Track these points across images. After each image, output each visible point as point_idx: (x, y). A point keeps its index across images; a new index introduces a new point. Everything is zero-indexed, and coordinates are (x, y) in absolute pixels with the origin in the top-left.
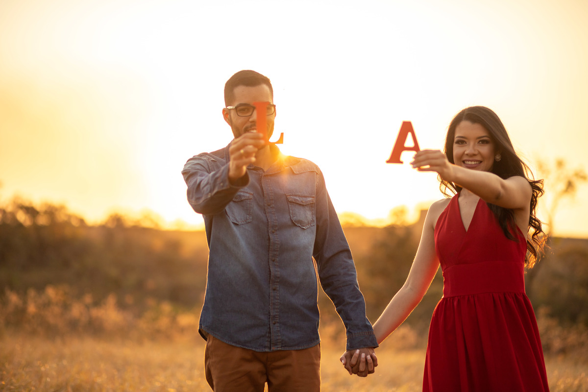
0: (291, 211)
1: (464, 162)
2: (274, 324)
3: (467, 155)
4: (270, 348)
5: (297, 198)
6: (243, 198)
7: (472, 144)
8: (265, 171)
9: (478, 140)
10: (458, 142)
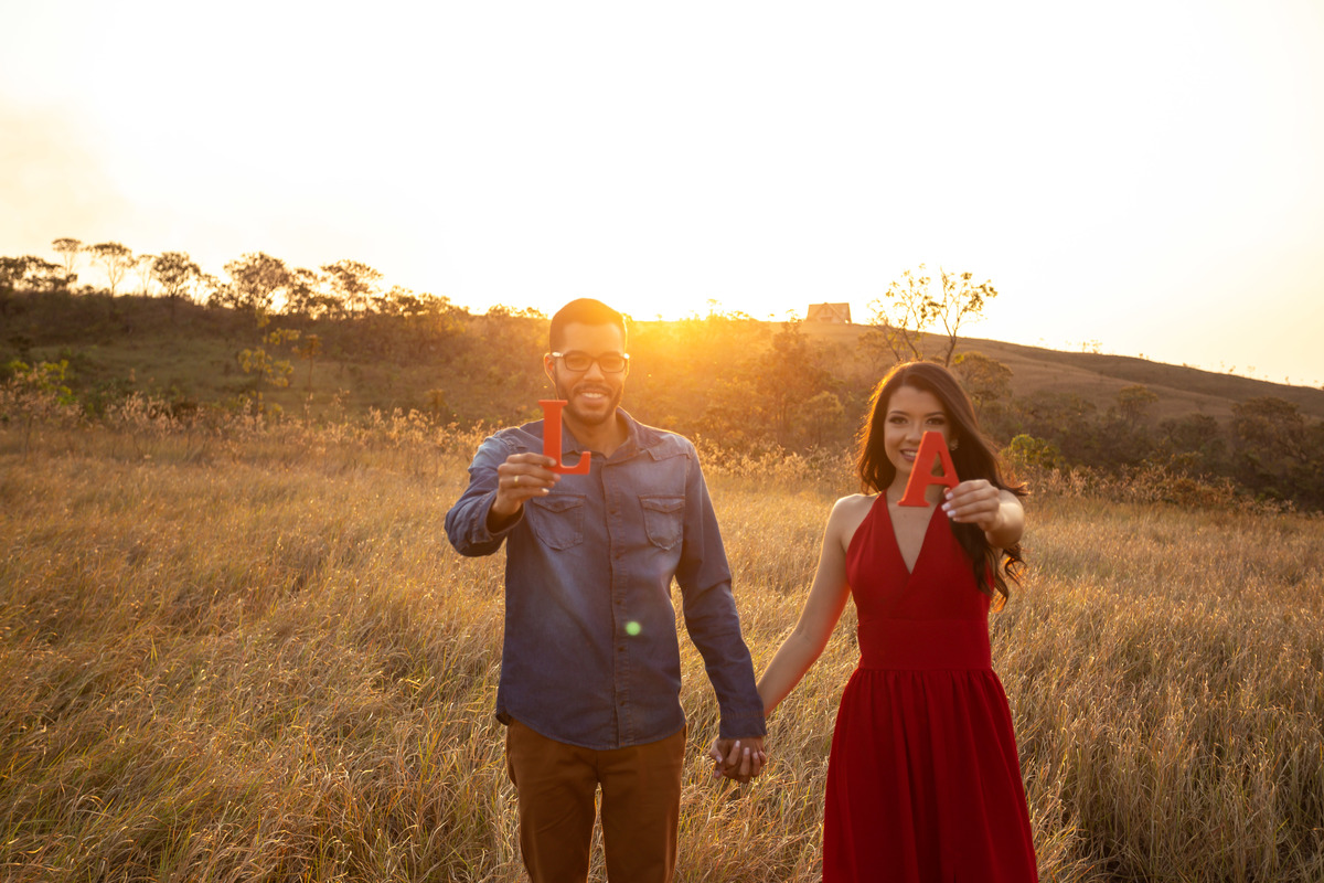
0: (647, 524)
1: (902, 452)
2: (622, 704)
3: (910, 442)
4: (617, 744)
5: (657, 502)
6: (567, 507)
7: (917, 424)
8: (608, 456)
9: (927, 418)
10: (893, 420)
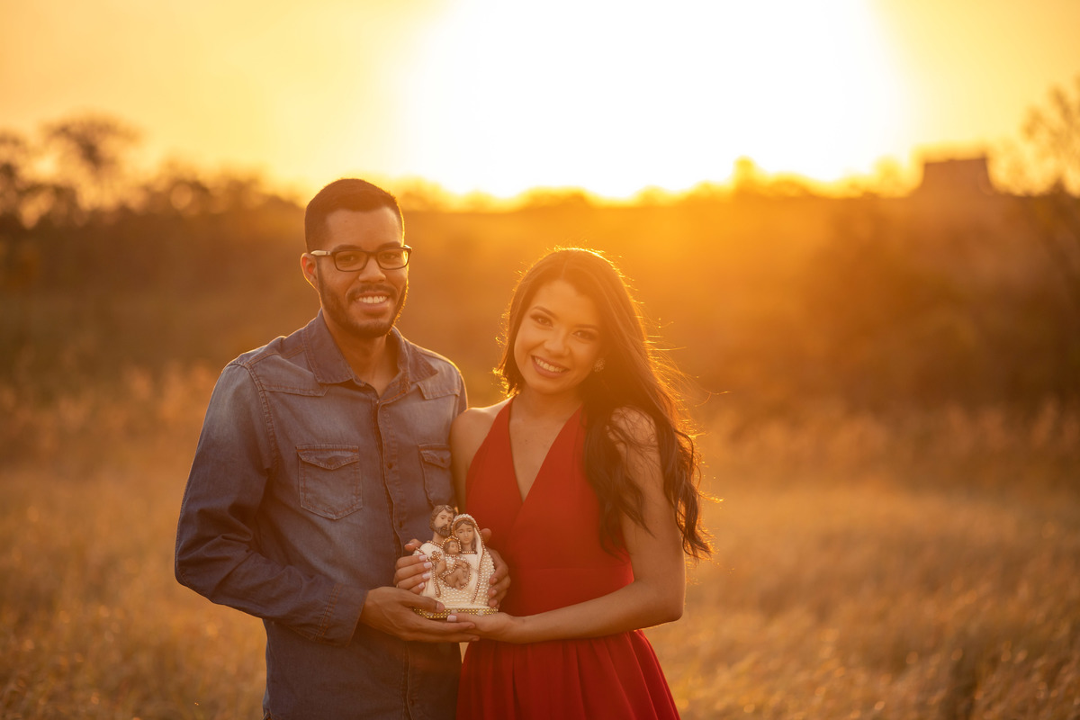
7: (562, 331)
8: (380, 396)
9: (577, 329)
